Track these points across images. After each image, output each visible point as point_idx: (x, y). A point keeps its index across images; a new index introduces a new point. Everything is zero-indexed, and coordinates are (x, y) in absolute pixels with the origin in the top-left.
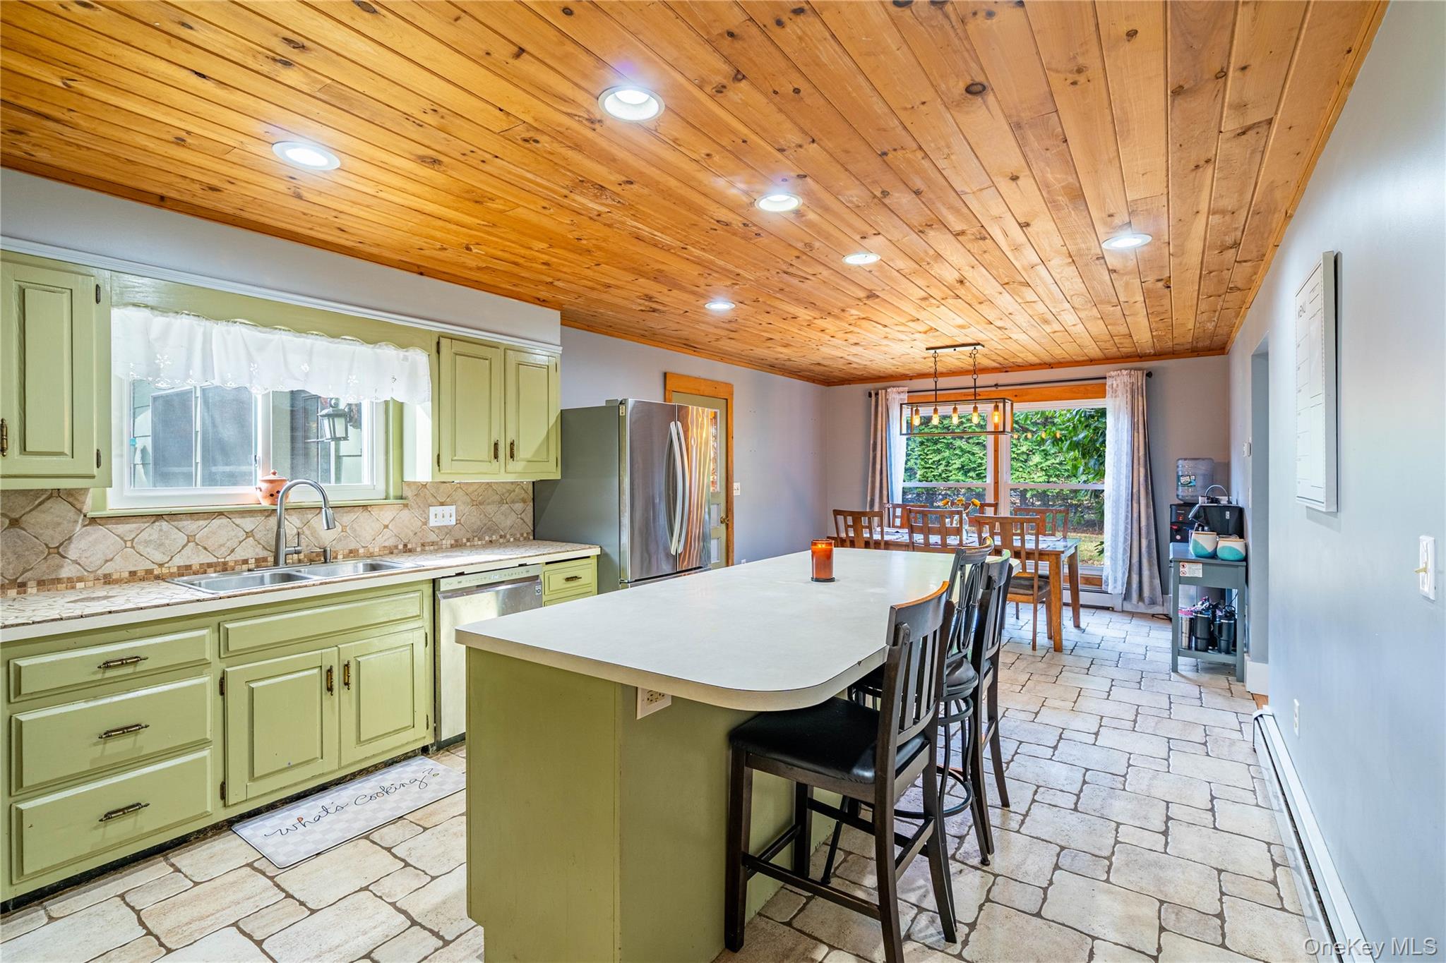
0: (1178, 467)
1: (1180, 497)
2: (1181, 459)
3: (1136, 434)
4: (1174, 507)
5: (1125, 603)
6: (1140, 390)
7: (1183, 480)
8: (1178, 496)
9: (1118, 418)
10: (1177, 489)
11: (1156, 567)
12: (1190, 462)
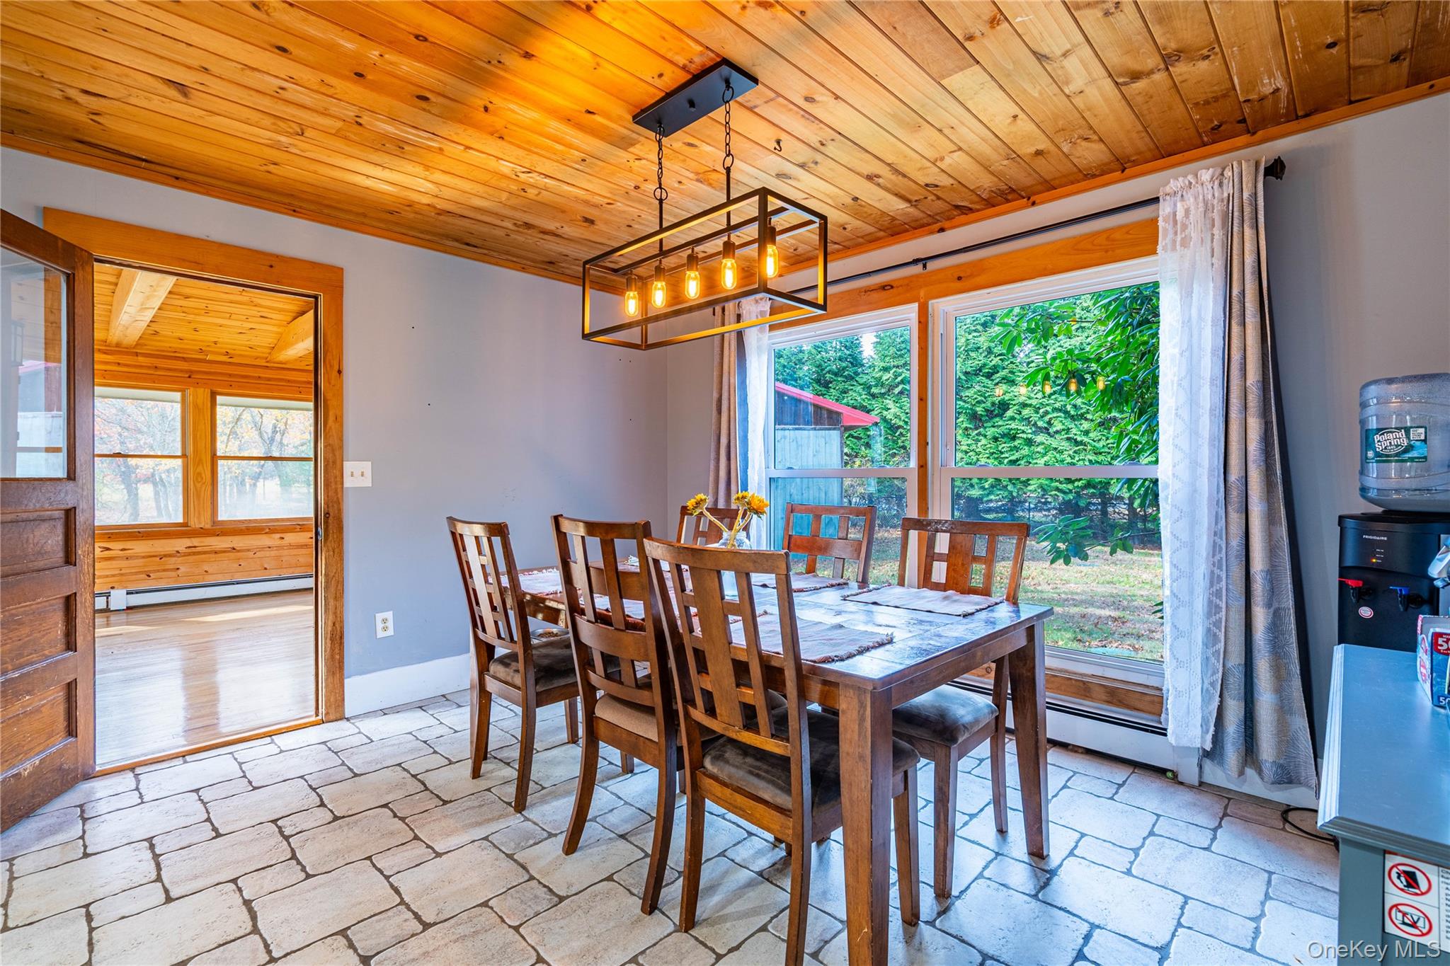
0: (1364, 405)
1: (1372, 494)
2: (1375, 382)
3: (1236, 329)
4: (1350, 523)
5: (1208, 765)
6: (1247, 210)
7: (1381, 442)
8: (1364, 490)
9: (1190, 294)
10: (1363, 472)
11: (1297, 683)
12: (1408, 387)
